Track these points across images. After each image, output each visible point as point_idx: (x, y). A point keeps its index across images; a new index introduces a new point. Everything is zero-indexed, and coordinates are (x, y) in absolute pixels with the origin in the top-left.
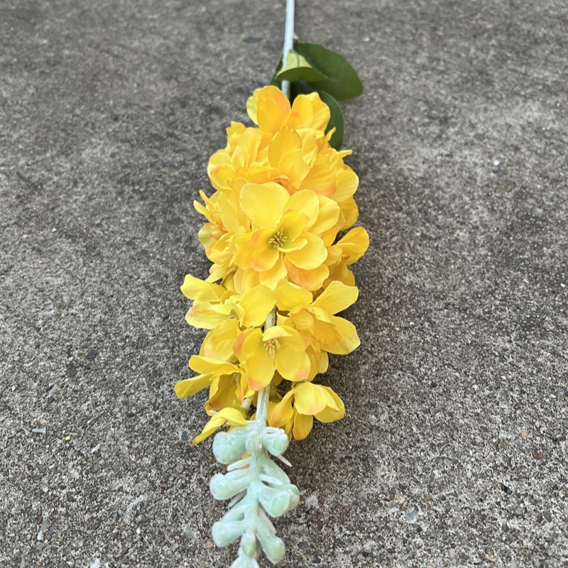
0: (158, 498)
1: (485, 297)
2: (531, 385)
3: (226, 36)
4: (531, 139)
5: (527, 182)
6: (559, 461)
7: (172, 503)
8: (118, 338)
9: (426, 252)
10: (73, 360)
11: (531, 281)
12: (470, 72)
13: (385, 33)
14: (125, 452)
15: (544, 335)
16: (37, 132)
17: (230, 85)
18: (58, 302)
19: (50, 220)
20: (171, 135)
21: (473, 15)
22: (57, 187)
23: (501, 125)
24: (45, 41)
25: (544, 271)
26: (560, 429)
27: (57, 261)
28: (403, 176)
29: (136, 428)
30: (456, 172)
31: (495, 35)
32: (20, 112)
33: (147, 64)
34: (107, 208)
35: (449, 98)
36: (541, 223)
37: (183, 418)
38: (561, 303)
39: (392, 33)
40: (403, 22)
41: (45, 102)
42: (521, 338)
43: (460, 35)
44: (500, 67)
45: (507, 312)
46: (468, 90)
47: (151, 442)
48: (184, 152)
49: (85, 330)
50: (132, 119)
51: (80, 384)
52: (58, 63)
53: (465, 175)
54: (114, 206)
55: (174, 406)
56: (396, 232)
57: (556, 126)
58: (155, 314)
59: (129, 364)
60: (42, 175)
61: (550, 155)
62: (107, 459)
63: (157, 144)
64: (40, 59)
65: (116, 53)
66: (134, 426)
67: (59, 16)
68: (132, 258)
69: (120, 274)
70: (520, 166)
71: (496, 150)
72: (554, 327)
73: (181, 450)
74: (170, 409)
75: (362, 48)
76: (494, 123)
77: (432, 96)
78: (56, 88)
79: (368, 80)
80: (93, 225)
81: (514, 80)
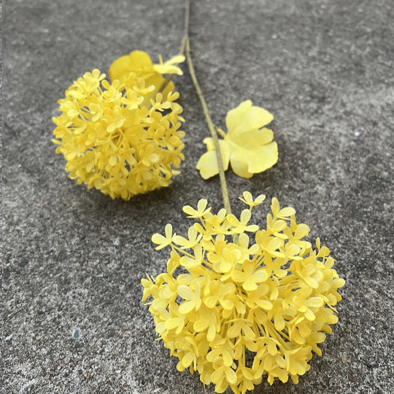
0: (46, 383)
1: (330, 240)
2: (356, 317)
3: (173, 31)
4: (388, 117)
5: (379, 151)
6: (370, 385)
7: (55, 388)
8: (45, 252)
9: (290, 201)
10: (10, 266)
11: (369, 230)
12: (348, 64)
13: (289, 33)
14: (30, 342)
15: (373, 276)
16: (25, 94)
18: (10, 220)
19: (19, 158)
21: (357, 22)
22: (30, 134)
23: (366, 106)
24: (46, 31)
25: (382, 223)
26: (374, 358)
27: (16, 189)
28: (283, 140)
29: (42, 324)
30: (324, 139)
31: (372, 36)
32: (17, 79)
33: (112, 49)
35: (329, 83)
36: (385, 183)
37: (78, 320)
38: (391, 250)
39: (295, 33)
40: (303, 25)
41: (36, 73)
42: (354, 276)
43: (346, 37)
44: (372, 61)
45: (347, 254)
46: (344, 77)
47: (51, 336)
49: (23, 243)
51: (10, 285)
52: (51, 45)
53: (331, 142)
55: (74, 309)
56: (270, 183)
58: (76, 235)
59: (48, 272)
60: (22, 126)
62: (15, 347)
64: (40, 43)
65: (93, 40)
66: (41, 322)
67: (60, 14)
68: (69, 190)
69: (58, 202)
70: (375, 138)
71: (358, 124)
72: (383, 270)
73: (71, 345)
74: (71, 311)
75: (270, 43)
76: (360, 103)
77: (316, 80)
78: (45, 64)
79: (270, 66)
80: (47, 164)
81: (381, 71)
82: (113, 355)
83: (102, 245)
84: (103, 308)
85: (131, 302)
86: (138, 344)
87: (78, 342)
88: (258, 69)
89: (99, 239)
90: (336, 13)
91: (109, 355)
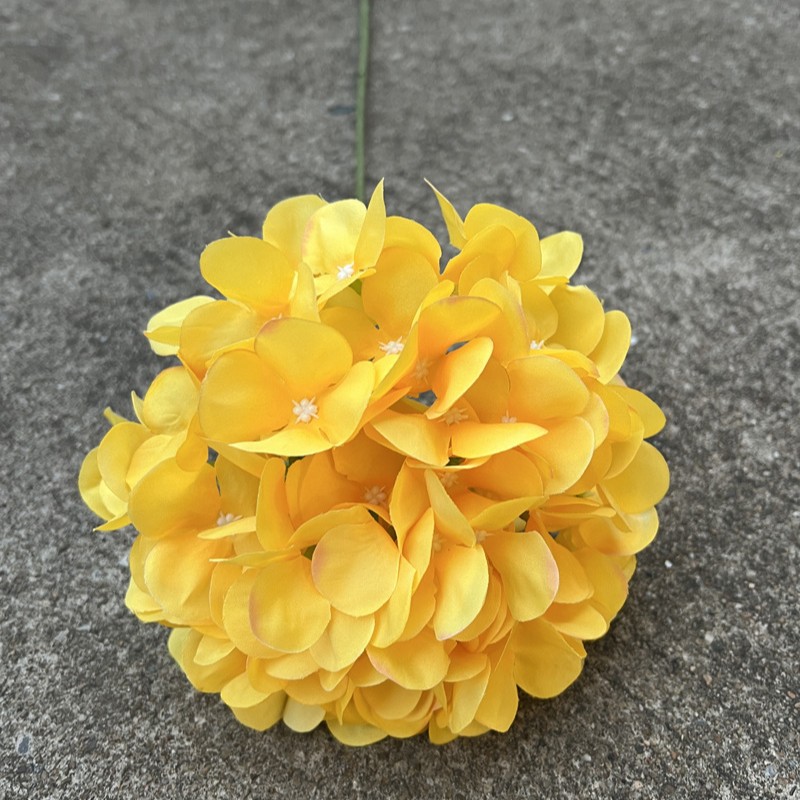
2: (559, 733)
3: (306, 101)
4: (703, 303)
5: (671, 378)
12: (646, 181)
13: (539, 108)
17: (283, 181)
20: (172, 255)
21: (683, 86)
23: (664, 276)
24: (56, 97)
31: (707, 120)
33: (179, 141)
34: (47, 364)
35: (599, 224)
37: (31, 716)
38: (654, 596)
39: (550, 109)
40: (571, 91)
41: (23, 191)
43: (653, 119)
44: (696, 175)
46: (632, 212)
48: (183, 286)
50: (129, 227)
52: (61, 131)
54: (58, 363)
55: (26, 695)
57: (750, 284)
58: (52, 541)
61: (723, 333)
63: (149, 268)
64: (39, 125)
65: (145, 120)
67: (88, 59)
68: (52, 447)
69: (28, 472)
70: (668, 349)
71: (640, 318)
72: (630, 636)
73: (11, 767)
74: (19, 698)
75: (496, 131)
76: (653, 271)
77: (572, 219)
78: (44, 171)
79: (486, 186)
80: (18, 390)
81: (710, 199)
82: (86, 791)
83: (97, 564)
84: (81, 695)
85: (135, 685)
86: (135, 771)
87: (23, 761)
88: (462, 191)
89: (93, 551)
90: (642, 65)
91: (79, 791)
